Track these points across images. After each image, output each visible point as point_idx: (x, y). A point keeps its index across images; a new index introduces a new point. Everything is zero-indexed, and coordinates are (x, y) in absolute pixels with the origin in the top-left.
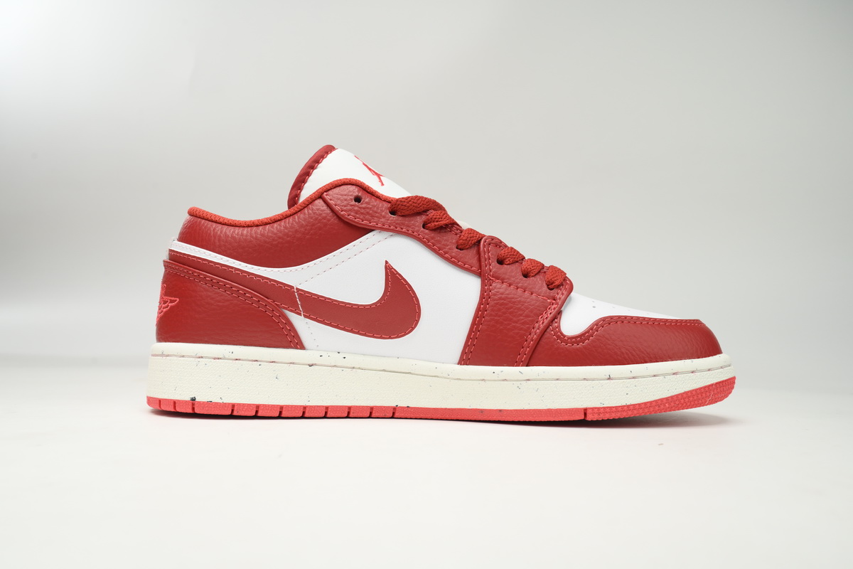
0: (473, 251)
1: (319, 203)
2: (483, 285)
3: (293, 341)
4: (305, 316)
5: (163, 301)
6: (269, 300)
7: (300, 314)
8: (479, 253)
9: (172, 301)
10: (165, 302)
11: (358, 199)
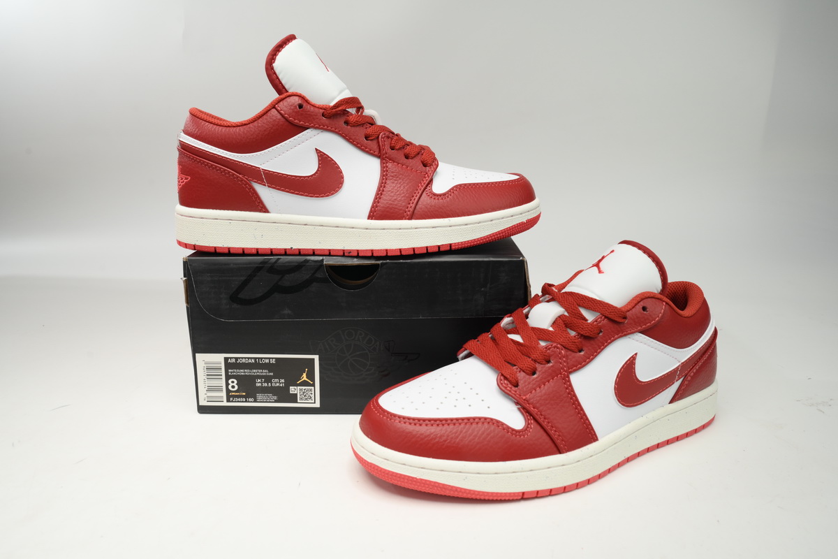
0: (375, 142)
1: (274, 110)
2: (382, 163)
3: (259, 206)
4: (269, 186)
5: (180, 179)
6: (240, 176)
7: (265, 185)
8: (378, 142)
9: (186, 179)
10: (182, 179)
11: (300, 106)
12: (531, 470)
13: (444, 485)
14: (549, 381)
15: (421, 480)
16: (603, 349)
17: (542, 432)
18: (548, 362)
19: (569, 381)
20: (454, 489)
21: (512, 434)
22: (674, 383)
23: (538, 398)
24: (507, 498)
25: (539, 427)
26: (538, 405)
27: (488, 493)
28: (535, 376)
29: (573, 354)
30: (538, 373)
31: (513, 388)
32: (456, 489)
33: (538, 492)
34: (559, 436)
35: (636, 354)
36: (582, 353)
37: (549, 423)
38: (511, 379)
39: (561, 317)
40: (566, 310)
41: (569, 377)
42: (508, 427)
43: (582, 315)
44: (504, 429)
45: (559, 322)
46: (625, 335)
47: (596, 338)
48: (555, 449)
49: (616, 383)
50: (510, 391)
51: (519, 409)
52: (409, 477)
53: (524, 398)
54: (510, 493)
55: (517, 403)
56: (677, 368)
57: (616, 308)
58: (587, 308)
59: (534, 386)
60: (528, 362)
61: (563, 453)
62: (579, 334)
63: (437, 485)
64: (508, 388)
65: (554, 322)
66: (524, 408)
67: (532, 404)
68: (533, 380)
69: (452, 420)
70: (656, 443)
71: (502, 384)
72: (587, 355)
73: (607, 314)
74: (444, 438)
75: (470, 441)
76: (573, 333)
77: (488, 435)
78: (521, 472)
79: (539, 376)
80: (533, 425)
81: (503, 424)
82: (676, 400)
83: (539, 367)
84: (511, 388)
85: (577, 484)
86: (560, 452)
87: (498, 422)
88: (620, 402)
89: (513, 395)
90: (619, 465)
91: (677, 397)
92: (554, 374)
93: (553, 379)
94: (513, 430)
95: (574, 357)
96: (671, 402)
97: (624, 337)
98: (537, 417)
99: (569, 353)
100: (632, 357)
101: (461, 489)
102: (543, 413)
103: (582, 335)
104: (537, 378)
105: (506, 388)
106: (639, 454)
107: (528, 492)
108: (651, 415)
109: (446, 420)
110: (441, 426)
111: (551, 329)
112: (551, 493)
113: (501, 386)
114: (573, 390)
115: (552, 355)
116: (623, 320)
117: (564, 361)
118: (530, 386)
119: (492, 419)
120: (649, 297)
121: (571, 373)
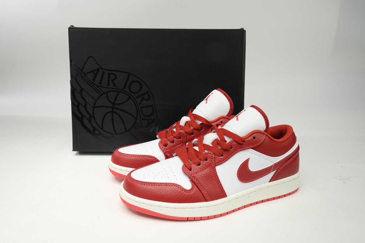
12: (192, 208)
13: (152, 211)
14: (205, 169)
15: (143, 208)
16: (232, 156)
17: (199, 191)
18: (207, 160)
19: (215, 169)
20: (156, 214)
21: (184, 191)
22: (270, 173)
23: (199, 176)
24: (180, 220)
25: (198, 189)
26: (199, 179)
27: (171, 216)
28: (200, 166)
29: (218, 157)
30: (201, 165)
31: (189, 171)
32: (158, 214)
33: (195, 218)
34: (207, 194)
35: (249, 158)
36: (223, 157)
37: (203, 187)
38: (188, 167)
39: (216, 140)
40: (219, 137)
41: (215, 168)
42: (183, 188)
43: (225, 139)
44: (181, 189)
45: (215, 142)
46: (244, 150)
47: (229, 150)
48: (204, 199)
49: (238, 171)
50: (187, 172)
51: (190, 180)
52: (138, 207)
53: (193, 175)
54: (181, 217)
55: (189, 178)
56: (272, 166)
57: (240, 137)
58: (228, 136)
59: (198, 171)
60: (197, 160)
61: (208, 201)
62: (221, 148)
63: (149, 211)
64: (186, 171)
65: (213, 142)
66: (192, 180)
67: (196, 178)
68: (198, 168)
69: (158, 183)
70: (261, 200)
71: (184, 169)
72: (224, 158)
73: (235, 139)
74: (154, 191)
75: (165, 193)
76: (220, 148)
77: (173, 191)
78: (187, 208)
79: (201, 166)
80: (195, 188)
81: (181, 187)
82: (272, 181)
83: (202, 162)
84: (188, 171)
85: (215, 216)
86: (206, 201)
87: (179, 185)
88: (239, 180)
89: (188, 174)
90: (239, 209)
91: (273, 179)
92: (209, 165)
93: (207, 168)
94: (185, 190)
95: (218, 159)
96: (270, 181)
97: (243, 150)
98: (197, 185)
99: (216, 156)
100: (247, 160)
101: (159, 214)
102: (201, 183)
103: (223, 149)
104: (200, 167)
105: (185, 171)
106: (251, 205)
107: (190, 218)
108: (258, 187)
109: (156, 183)
110: (153, 186)
111: (211, 145)
112: (201, 219)
113: (183, 169)
114: (216, 173)
115: (208, 157)
116: (243, 143)
117: (213, 160)
118: (197, 170)
119: (176, 184)
120: (257, 132)
121: (216, 166)
